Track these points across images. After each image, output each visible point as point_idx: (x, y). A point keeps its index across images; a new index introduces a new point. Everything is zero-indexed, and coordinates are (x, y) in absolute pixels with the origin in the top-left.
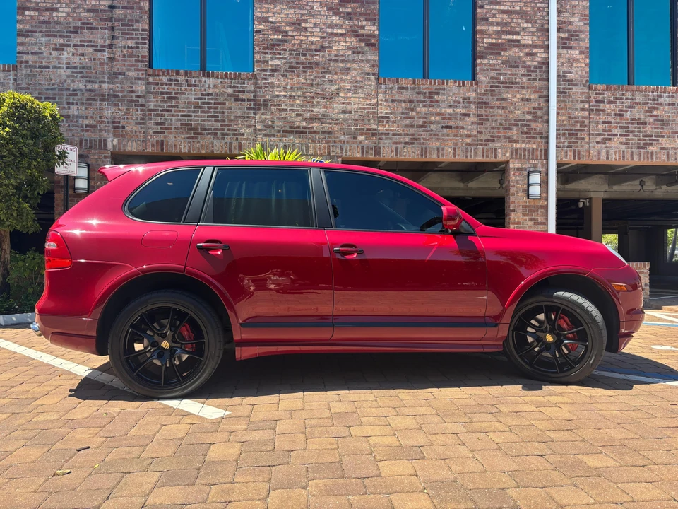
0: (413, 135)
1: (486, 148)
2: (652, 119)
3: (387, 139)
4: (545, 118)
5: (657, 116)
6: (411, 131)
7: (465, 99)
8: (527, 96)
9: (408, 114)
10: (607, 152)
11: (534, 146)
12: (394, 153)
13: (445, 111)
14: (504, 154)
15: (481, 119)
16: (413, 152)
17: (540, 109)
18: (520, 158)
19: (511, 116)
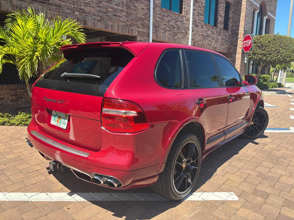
0: (101, 16)
1: (129, 29)
2: (176, 26)
3: (89, 16)
4: (149, 19)
5: (177, 25)
6: (101, 14)
7: (122, 2)
8: (143, 8)
9: (99, 4)
10: (165, 37)
11: (145, 31)
12: (93, 25)
13: (114, 7)
14: (135, 33)
15: (128, 15)
16: (101, 26)
17: (147, 14)
18: (141, 36)
19: (138, 16)
